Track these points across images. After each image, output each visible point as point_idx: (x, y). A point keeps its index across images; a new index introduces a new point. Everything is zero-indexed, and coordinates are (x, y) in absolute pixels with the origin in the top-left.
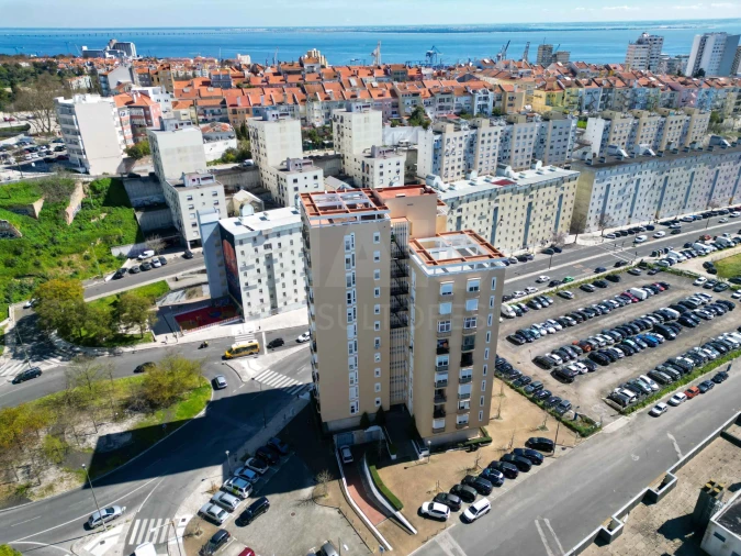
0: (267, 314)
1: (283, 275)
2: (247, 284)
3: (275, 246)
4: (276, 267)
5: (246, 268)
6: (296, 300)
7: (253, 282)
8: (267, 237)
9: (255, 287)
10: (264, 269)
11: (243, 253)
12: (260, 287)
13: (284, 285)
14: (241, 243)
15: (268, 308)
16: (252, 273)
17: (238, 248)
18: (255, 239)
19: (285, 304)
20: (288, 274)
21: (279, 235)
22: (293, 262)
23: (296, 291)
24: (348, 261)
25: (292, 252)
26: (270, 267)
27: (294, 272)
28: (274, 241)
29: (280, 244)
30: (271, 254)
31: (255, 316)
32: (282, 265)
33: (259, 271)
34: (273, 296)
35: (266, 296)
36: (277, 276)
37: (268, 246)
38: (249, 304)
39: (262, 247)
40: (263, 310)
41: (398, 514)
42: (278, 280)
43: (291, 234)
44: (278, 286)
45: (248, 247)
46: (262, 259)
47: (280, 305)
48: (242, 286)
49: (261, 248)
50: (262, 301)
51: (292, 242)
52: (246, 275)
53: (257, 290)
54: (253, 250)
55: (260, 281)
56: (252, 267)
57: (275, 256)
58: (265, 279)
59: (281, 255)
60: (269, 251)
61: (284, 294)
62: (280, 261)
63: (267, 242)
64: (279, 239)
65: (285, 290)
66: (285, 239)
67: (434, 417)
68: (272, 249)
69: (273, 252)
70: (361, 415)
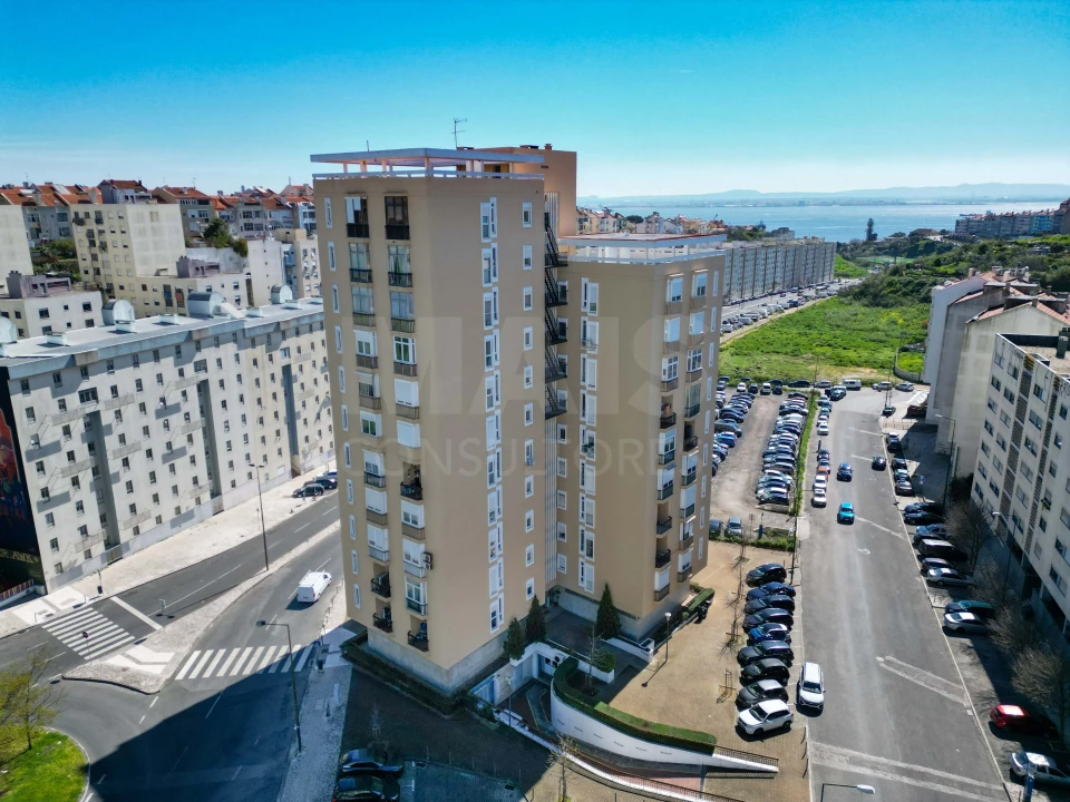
0: (96, 562)
1: (126, 462)
2: (45, 492)
3: (104, 393)
4: (111, 442)
5: (41, 450)
6: (159, 520)
7: (59, 486)
8: (85, 373)
9: (65, 498)
10: (83, 453)
11: (30, 412)
12: (76, 497)
13: (130, 486)
14: (25, 387)
15: (99, 549)
16: (55, 462)
17: (19, 402)
18: (57, 377)
19: (137, 531)
20: (138, 459)
21: (111, 367)
22: (146, 430)
23: (156, 498)
25: (143, 407)
26: (95, 447)
27: (149, 453)
28: (100, 382)
29: (114, 390)
30: (97, 414)
31: (69, 574)
32: (122, 438)
33: (71, 456)
34: (107, 517)
35: (92, 518)
36: (114, 465)
37: (89, 395)
38: (54, 544)
39: (76, 396)
40: (88, 555)
41: (718, 758)
42: (117, 477)
43: (136, 364)
44: (118, 490)
45: (42, 398)
46: (78, 427)
47: (125, 535)
48: (35, 497)
49: (73, 400)
50: (84, 530)
51: (139, 384)
52: (41, 468)
53: (71, 505)
54: (54, 403)
55: (75, 482)
56: (55, 447)
57: (107, 418)
58: (87, 477)
59: (118, 414)
60: (90, 407)
61: (133, 508)
62: (118, 429)
63: (85, 385)
64: (112, 376)
65: (132, 499)
66: (124, 378)
67: (657, 566)
68: (98, 402)
69: (100, 407)
70: (506, 627)
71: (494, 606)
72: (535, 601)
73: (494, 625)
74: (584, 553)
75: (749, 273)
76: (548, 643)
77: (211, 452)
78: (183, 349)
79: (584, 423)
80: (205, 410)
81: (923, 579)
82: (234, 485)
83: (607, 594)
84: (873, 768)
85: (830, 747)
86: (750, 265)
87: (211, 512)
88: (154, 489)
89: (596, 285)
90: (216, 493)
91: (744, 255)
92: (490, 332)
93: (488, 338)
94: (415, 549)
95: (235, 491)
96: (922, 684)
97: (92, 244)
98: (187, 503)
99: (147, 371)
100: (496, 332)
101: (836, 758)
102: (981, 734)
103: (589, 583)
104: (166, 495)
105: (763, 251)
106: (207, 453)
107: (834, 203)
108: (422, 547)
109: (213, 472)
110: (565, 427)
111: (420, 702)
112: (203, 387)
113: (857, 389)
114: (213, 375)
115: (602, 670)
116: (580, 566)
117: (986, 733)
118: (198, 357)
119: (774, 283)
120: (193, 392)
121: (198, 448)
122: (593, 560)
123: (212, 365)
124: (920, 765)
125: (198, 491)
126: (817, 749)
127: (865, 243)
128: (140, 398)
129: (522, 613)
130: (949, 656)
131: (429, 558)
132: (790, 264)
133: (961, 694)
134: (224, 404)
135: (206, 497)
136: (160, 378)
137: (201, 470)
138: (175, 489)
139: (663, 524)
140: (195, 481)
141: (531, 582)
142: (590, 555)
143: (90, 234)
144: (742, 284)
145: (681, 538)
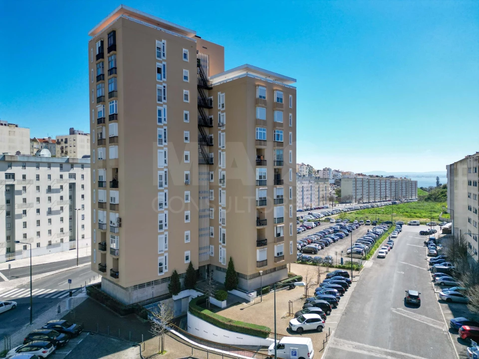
1: (24, 212)
3: (19, 177)
4: (18, 199)
6: (38, 245)
8: (10, 165)
13: (25, 224)
19: (25, 247)
20: (31, 212)
21: (24, 165)
22: (38, 199)
23: (38, 233)
24: (159, 70)
25: (38, 188)
26: (10, 202)
27: (38, 211)
28: (17, 170)
29: (24, 177)
30: (13, 186)
32: (25, 200)
34: (11, 238)
36: (18, 211)
37: (11, 176)
39: (3, 175)
41: (269, 340)
42: (19, 217)
43: (38, 167)
44: (18, 223)
46: (2, 189)
47: (18, 247)
51: (38, 177)
57: (18, 187)
59: (25, 187)
60: (10, 182)
61: (25, 236)
62: (23, 194)
63: (9, 171)
64: (24, 170)
65: (25, 231)
66: (31, 172)
67: (258, 246)
68: (14, 180)
69: (15, 183)
70: (170, 275)
71: (161, 259)
72: (191, 265)
73: (161, 271)
74: (221, 242)
75: (372, 190)
76: (196, 290)
77: (72, 219)
78: (64, 166)
79: (220, 168)
80: (72, 197)
81: (433, 283)
82: (83, 237)
83: (231, 264)
84: (369, 351)
85: (345, 341)
86: (372, 187)
87: (68, 248)
88: (38, 229)
89: (224, 94)
90: (72, 239)
91: (368, 182)
92: (161, 105)
93: (159, 108)
94: (114, 217)
95: (83, 240)
96: (417, 320)
97: (62, 152)
98: (55, 239)
99: (43, 171)
100: (165, 106)
101: (346, 346)
102: (451, 343)
103: (224, 259)
104: (44, 233)
105: (379, 181)
106: (70, 219)
107: (423, 176)
108: (117, 215)
109: (72, 228)
110: (212, 173)
111: (112, 311)
112: (72, 186)
113: (418, 225)
114: (78, 182)
115: (217, 299)
116: (220, 250)
117: (455, 342)
118: (72, 171)
119: (386, 196)
120: (66, 187)
121: (66, 214)
122: (225, 245)
123: (78, 177)
124: (402, 352)
125: (62, 235)
126: (335, 341)
127: (435, 188)
128: (38, 183)
129: (182, 270)
130: (440, 311)
131: (120, 220)
132: (393, 189)
133: (443, 325)
134: (83, 196)
135: (67, 239)
136: (49, 177)
137: (66, 225)
138: (50, 232)
139: (260, 221)
140: (62, 230)
141: (188, 253)
142: (224, 243)
143: (62, 148)
144: (369, 195)
145: (275, 236)
